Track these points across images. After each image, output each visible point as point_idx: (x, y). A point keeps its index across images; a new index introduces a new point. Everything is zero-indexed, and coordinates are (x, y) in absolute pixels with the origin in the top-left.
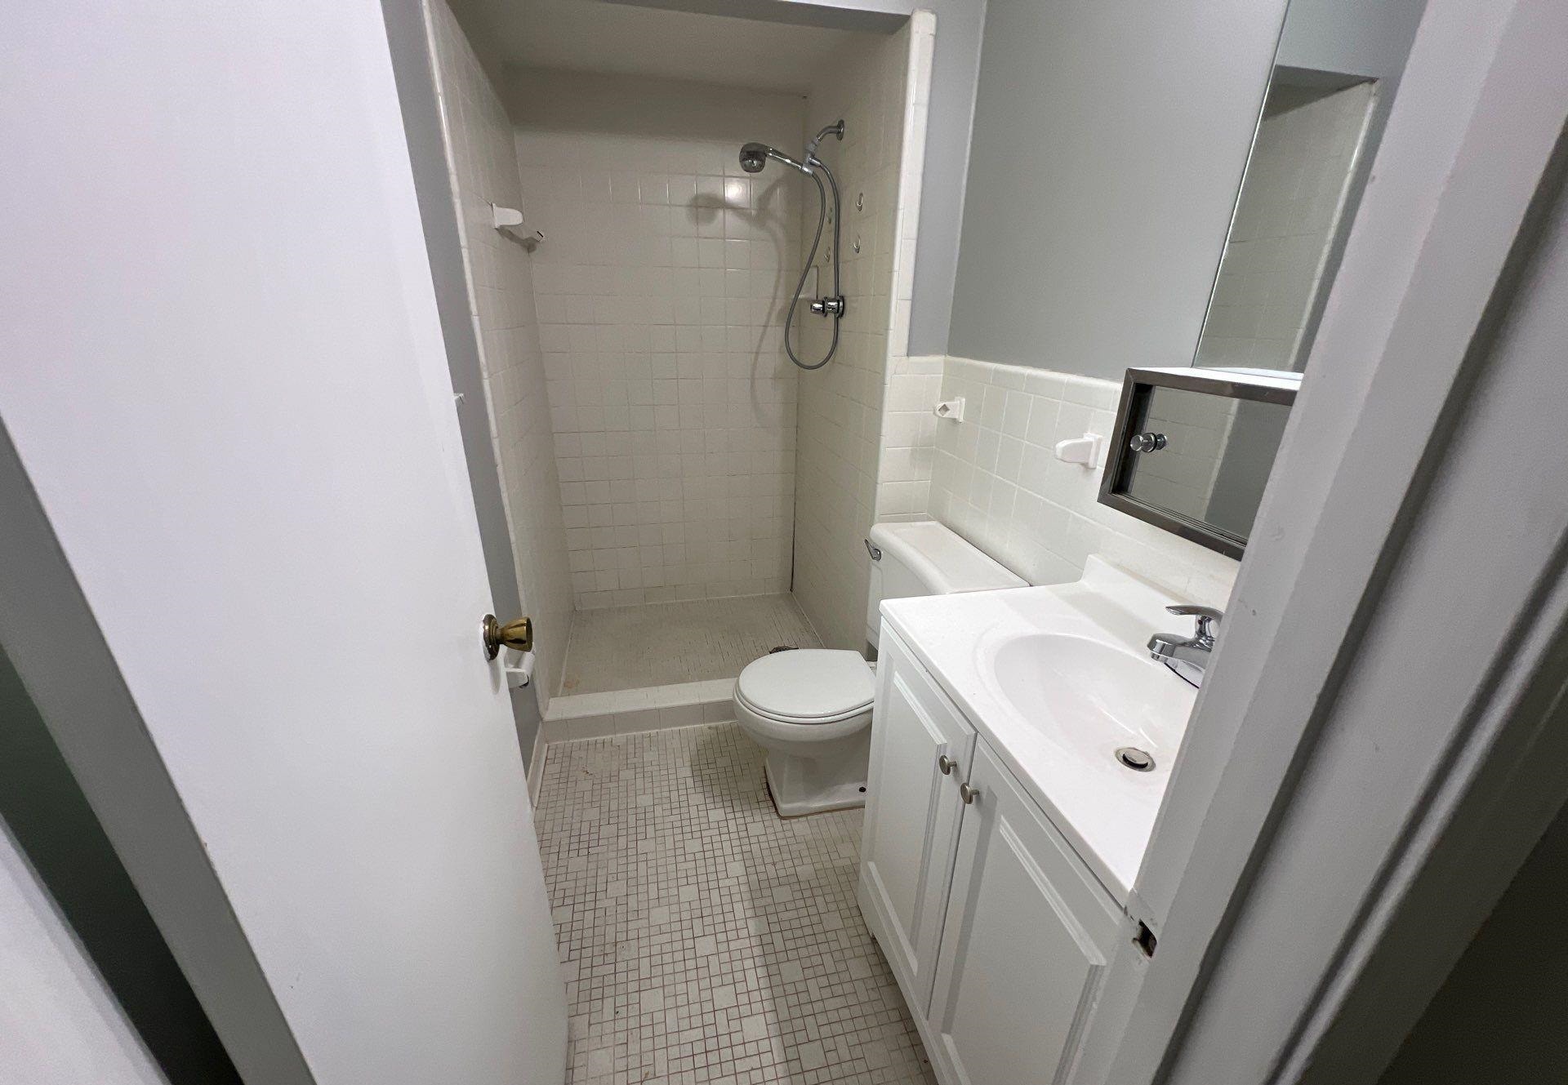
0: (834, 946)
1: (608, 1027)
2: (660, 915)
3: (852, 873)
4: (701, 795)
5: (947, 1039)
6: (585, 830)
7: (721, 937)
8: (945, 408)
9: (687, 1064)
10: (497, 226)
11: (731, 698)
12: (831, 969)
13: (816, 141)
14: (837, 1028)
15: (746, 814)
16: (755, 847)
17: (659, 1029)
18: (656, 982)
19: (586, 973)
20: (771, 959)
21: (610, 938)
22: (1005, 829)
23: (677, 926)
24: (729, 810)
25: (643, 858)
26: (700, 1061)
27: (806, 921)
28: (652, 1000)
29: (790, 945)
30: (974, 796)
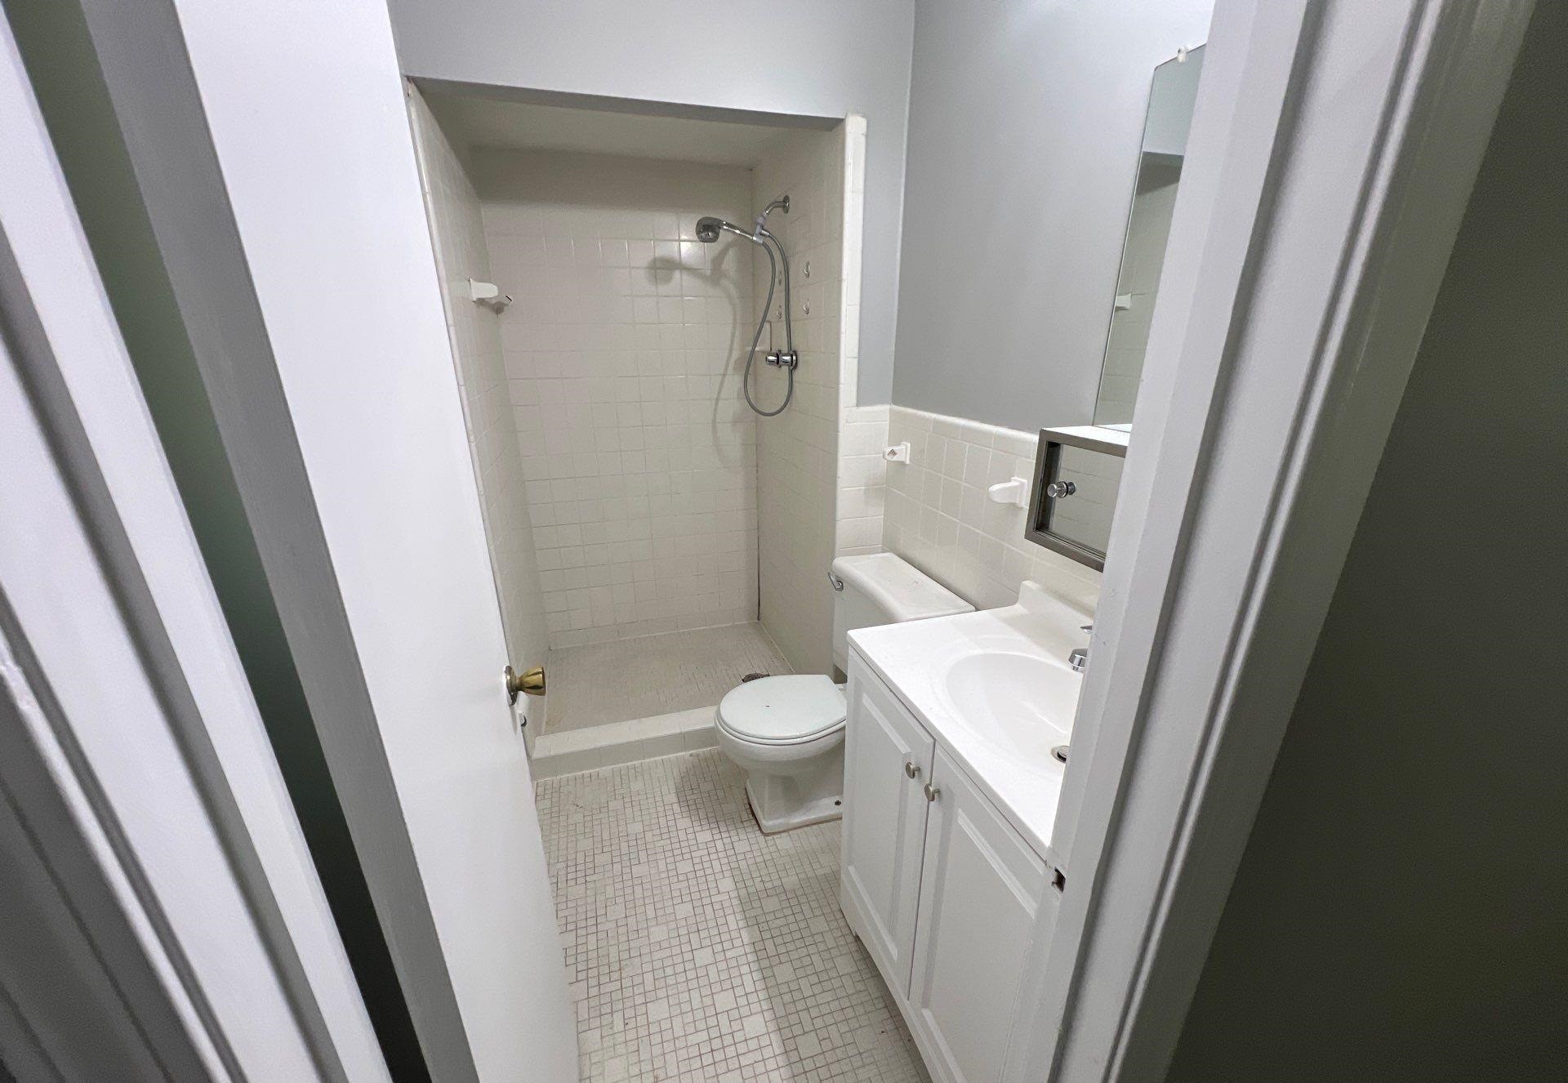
0: (822, 947)
1: (620, 1038)
2: (658, 933)
3: (833, 880)
4: (688, 820)
5: (926, 1013)
6: (580, 860)
7: (718, 948)
8: (893, 453)
9: (696, 1064)
10: (475, 299)
11: (712, 725)
12: (819, 967)
13: (765, 215)
14: (829, 1020)
15: (732, 833)
16: (743, 864)
17: (667, 1036)
18: (662, 993)
19: (594, 991)
20: (765, 963)
21: (613, 958)
22: (963, 821)
23: (675, 942)
24: (715, 831)
25: (637, 882)
26: (707, 1060)
27: (794, 927)
28: (658, 1011)
29: (782, 949)
30: (936, 795)
